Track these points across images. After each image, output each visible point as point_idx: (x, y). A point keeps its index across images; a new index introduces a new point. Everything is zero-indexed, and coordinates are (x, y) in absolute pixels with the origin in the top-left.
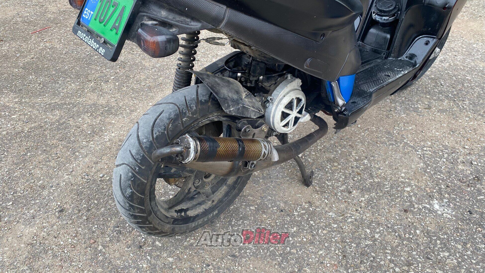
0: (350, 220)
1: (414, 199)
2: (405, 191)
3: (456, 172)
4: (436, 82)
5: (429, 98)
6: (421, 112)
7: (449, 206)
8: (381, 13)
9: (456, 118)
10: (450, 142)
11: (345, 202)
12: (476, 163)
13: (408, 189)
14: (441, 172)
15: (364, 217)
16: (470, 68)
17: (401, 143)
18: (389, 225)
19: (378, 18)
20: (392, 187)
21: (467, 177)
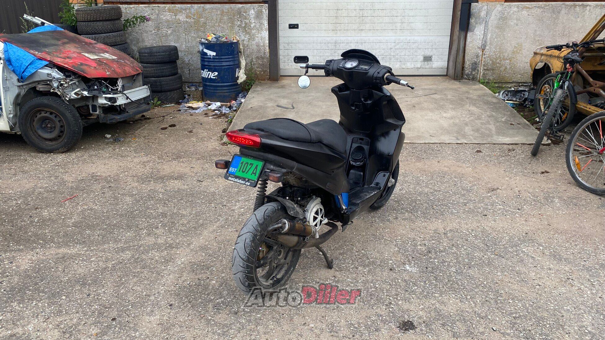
0: (360, 281)
1: (395, 266)
2: (389, 263)
3: (417, 250)
4: (399, 203)
5: (396, 213)
6: (392, 221)
7: (415, 266)
8: (356, 161)
9: (414, 222)
10: (412, 235)
11: (355, 273)
12: (427, 244)
13: (391, 262)
14: (408, 251)
15: (368, 279)
16: (419, 192)
17: (382, 240)
18: (383, 280)
19: (354, 164)
20: (381, 262)
21: (423, 252)
